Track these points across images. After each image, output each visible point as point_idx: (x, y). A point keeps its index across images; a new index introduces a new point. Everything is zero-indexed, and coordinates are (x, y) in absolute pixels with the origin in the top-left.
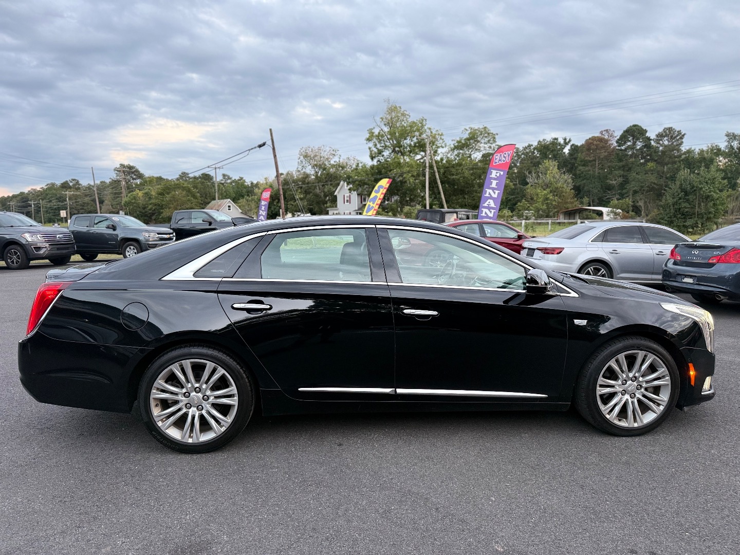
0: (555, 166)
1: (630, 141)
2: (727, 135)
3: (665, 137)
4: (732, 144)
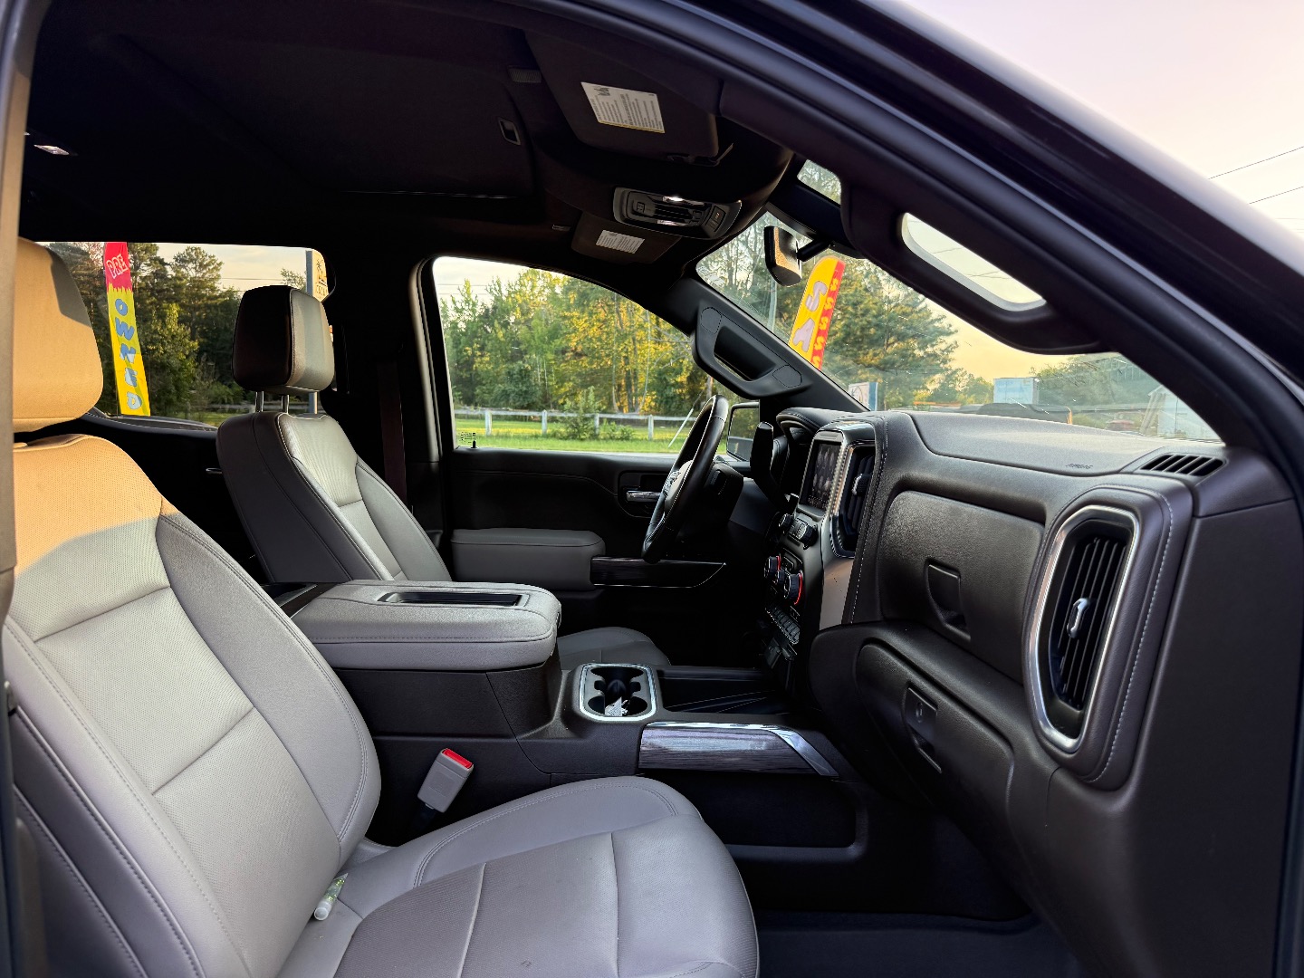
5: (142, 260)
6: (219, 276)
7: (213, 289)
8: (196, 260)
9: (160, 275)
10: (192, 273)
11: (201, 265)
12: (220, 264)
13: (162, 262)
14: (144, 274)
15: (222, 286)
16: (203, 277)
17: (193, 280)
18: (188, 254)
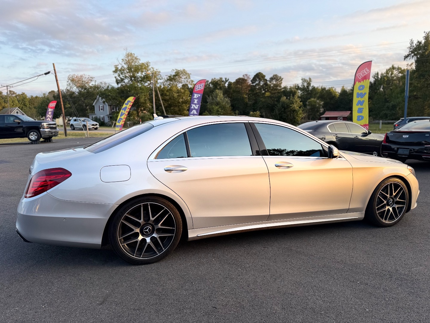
0: (221, 93)
1: (257, 81)
2: (302, 80)
3: (273, 79)
4: (304, 84)
5: (261, 80)
6: (282, 83)
7: (280, 87)
8: (275, 78)
9: (266, 84)
10: (274, 82)
11: (277, 79)
12: (283, 79)
13: (266, 80)
14: (261, 85)
15: (283, 85)
16: (277, 83)
17: (274, 85)
18: (274, 77)
